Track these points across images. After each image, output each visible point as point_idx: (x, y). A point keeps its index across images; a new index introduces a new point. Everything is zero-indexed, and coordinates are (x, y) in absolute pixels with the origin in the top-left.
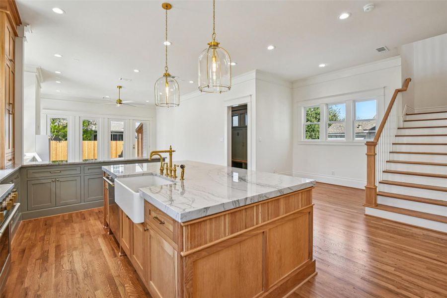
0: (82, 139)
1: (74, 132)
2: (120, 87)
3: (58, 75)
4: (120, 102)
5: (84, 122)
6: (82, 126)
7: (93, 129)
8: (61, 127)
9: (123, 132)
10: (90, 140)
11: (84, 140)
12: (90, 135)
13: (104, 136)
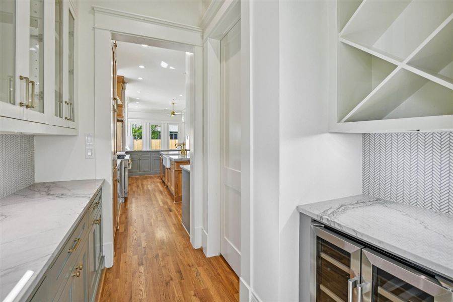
0: (151, 138)
1: (146, 133)
2: (173, 103)
3: (137, 100)
4: (173, 113)
5: (152, 126)
6: (151, 128)
7: (159, 130)
8: (137, 129)
9: (177, 132)
10: (156, 139)
11: (152, 139)
12: (156, 135)
13: (165, 135)
